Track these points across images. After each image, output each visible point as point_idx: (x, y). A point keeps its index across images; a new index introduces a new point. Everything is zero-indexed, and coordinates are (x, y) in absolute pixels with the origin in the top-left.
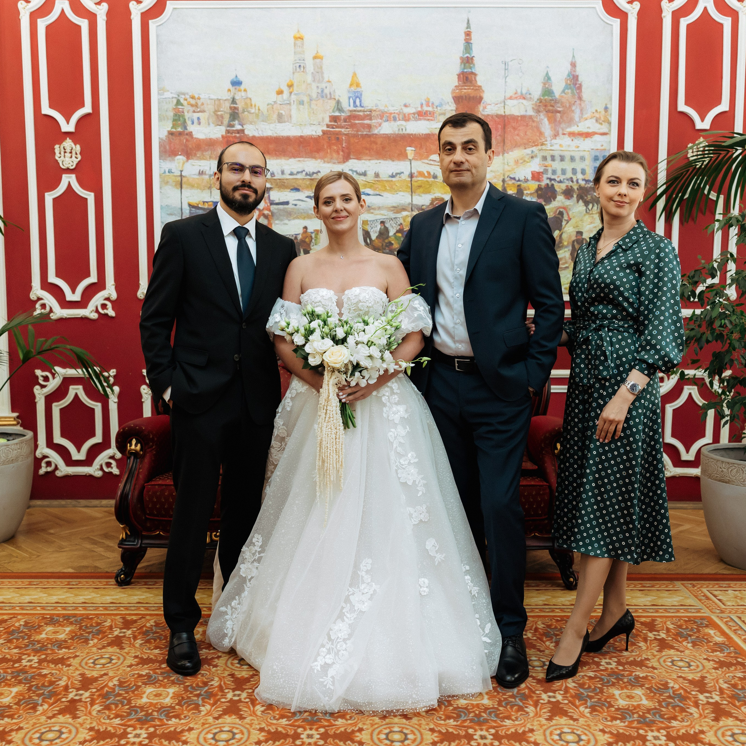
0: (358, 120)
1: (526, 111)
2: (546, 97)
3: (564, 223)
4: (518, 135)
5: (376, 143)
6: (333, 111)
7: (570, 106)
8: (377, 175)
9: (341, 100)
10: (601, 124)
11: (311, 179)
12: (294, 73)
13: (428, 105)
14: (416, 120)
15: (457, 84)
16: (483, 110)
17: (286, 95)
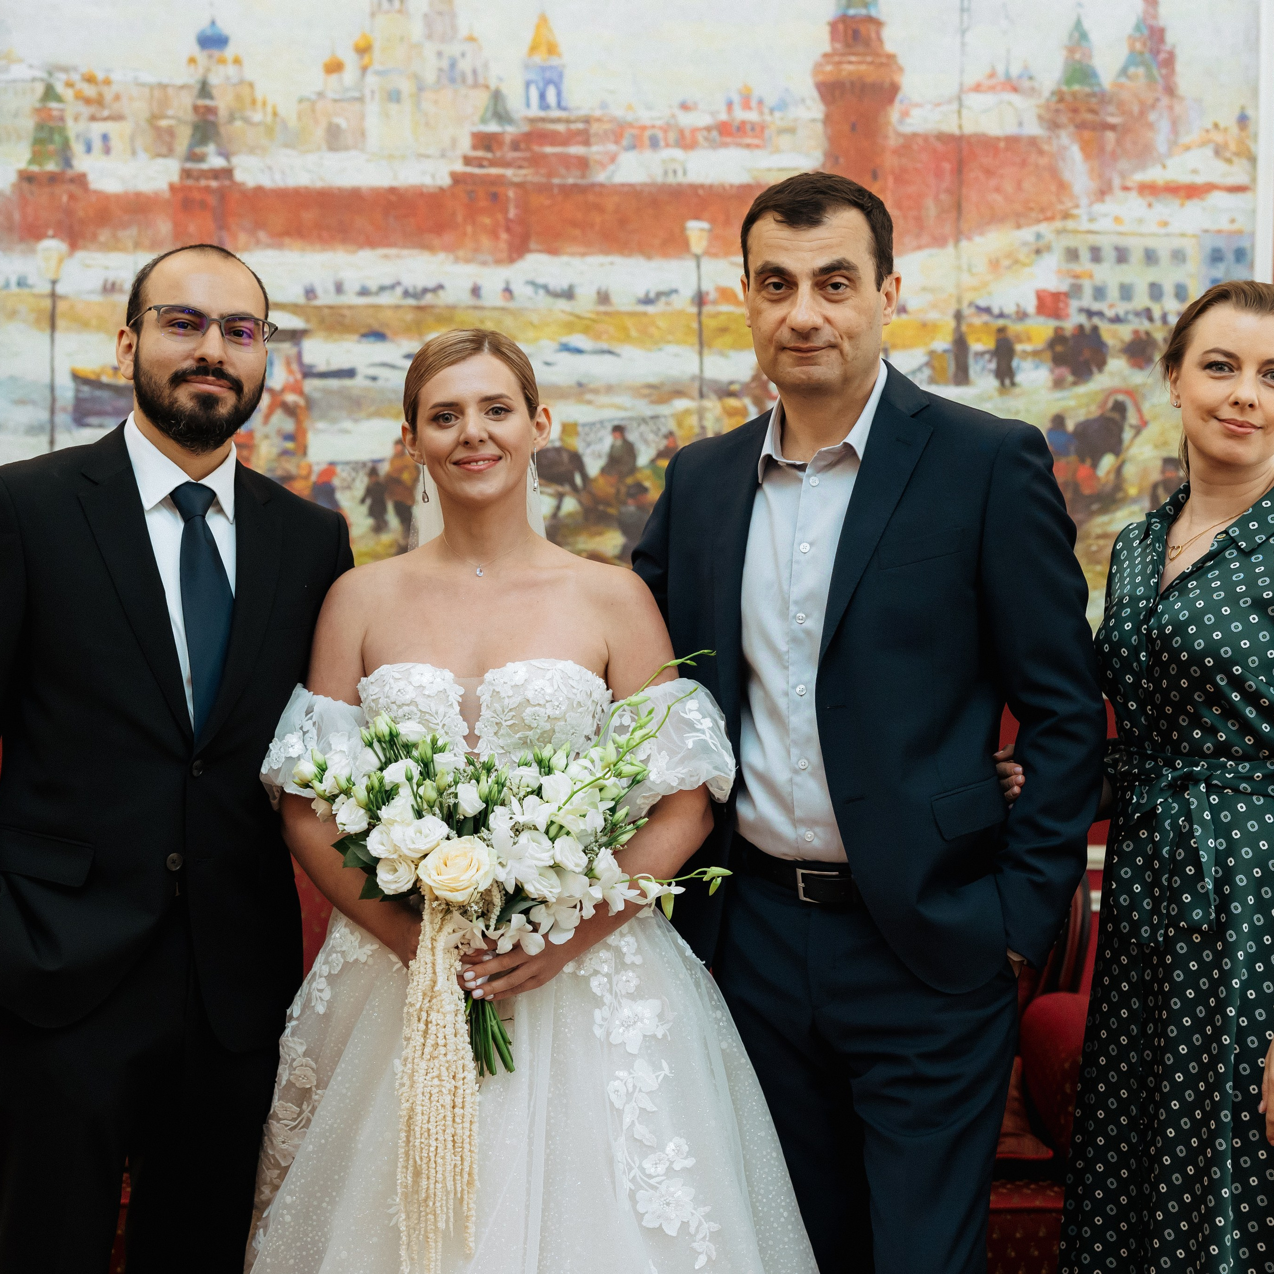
0: (553, 144)
1: (1020, 124)
2: (1076, 87)
3: (1127, 435)
4: (998, 190)
5: (599, 208)
6: (484, 121)
7: (1142, 113)
8: (604, 298)
9: (505, 90)
10: (1229, 161)
11: (419, 308)
12: (373, 15)
13: (746, 105)
14: (714, 145)
15: (827, 48)
16: (901, 121)
17: (350, 75)
